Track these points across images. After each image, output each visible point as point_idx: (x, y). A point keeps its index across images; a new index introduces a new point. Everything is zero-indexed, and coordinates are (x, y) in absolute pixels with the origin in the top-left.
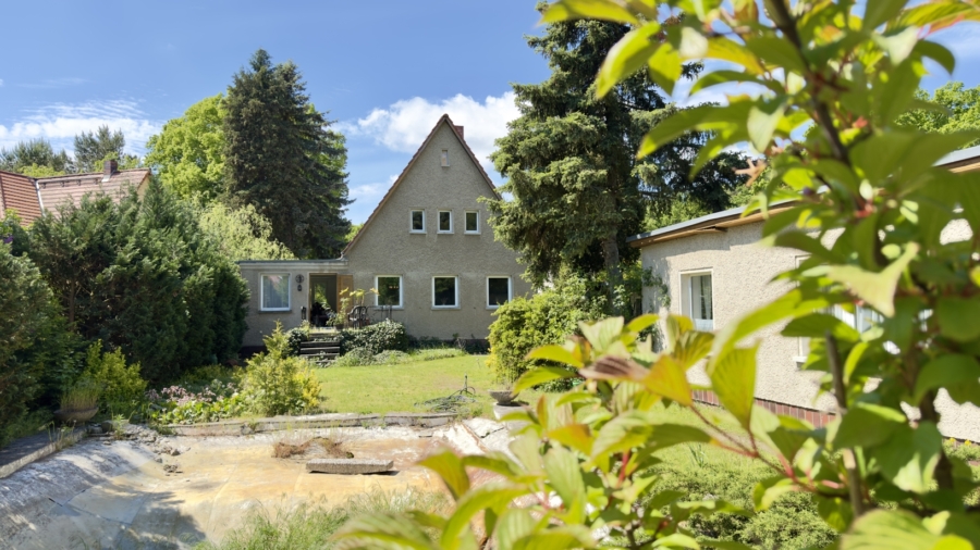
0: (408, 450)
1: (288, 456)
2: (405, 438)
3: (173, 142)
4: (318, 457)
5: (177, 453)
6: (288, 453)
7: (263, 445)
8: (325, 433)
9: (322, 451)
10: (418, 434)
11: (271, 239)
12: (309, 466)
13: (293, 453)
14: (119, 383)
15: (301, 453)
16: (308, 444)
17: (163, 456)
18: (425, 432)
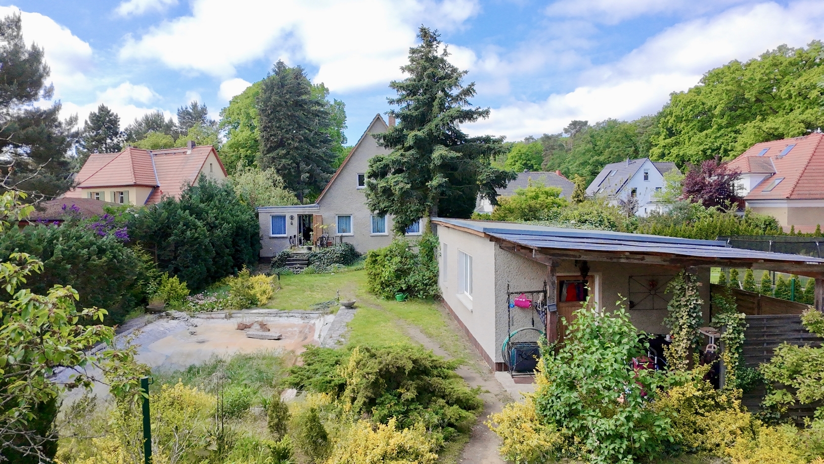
0: (296, 329)
1: (242, 330)
2: (296, 323)
3: (235, 113)
4: (255, 330)
5: (196, 326)
6: (243, 327)
7: (233, 323)
8: (260, 319)
9: (258, 327)
10: (303, 321)
11: (285, 188)
12: (247, 335)
13: (246, 328)
14: (176, 292)
15: (250, 328)
16: (252, 324)
17: (191, 327)
18: (306, 321)
